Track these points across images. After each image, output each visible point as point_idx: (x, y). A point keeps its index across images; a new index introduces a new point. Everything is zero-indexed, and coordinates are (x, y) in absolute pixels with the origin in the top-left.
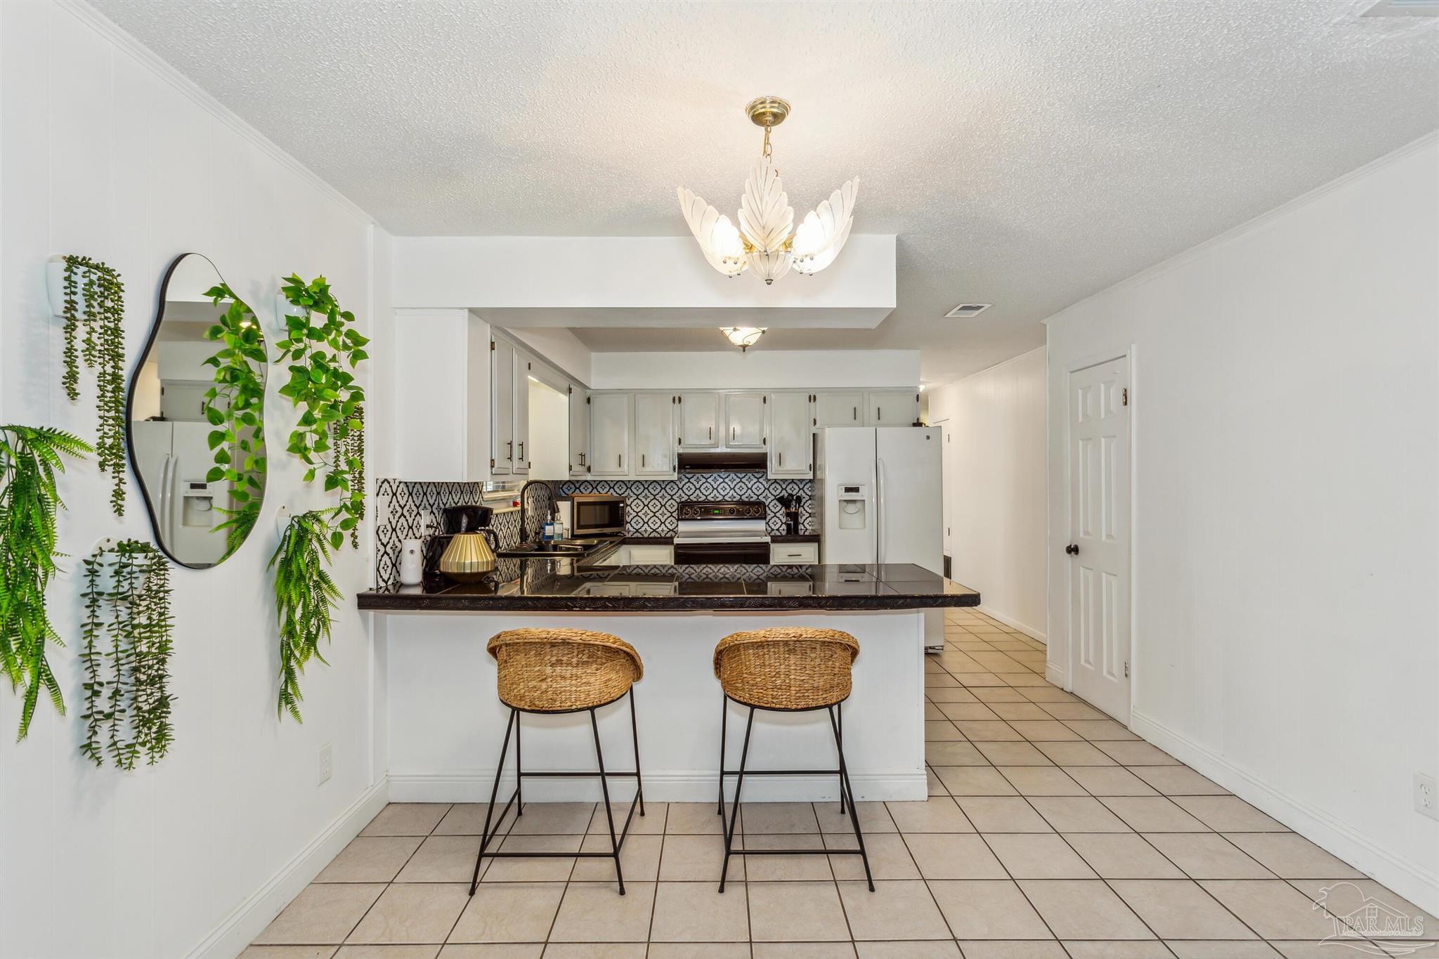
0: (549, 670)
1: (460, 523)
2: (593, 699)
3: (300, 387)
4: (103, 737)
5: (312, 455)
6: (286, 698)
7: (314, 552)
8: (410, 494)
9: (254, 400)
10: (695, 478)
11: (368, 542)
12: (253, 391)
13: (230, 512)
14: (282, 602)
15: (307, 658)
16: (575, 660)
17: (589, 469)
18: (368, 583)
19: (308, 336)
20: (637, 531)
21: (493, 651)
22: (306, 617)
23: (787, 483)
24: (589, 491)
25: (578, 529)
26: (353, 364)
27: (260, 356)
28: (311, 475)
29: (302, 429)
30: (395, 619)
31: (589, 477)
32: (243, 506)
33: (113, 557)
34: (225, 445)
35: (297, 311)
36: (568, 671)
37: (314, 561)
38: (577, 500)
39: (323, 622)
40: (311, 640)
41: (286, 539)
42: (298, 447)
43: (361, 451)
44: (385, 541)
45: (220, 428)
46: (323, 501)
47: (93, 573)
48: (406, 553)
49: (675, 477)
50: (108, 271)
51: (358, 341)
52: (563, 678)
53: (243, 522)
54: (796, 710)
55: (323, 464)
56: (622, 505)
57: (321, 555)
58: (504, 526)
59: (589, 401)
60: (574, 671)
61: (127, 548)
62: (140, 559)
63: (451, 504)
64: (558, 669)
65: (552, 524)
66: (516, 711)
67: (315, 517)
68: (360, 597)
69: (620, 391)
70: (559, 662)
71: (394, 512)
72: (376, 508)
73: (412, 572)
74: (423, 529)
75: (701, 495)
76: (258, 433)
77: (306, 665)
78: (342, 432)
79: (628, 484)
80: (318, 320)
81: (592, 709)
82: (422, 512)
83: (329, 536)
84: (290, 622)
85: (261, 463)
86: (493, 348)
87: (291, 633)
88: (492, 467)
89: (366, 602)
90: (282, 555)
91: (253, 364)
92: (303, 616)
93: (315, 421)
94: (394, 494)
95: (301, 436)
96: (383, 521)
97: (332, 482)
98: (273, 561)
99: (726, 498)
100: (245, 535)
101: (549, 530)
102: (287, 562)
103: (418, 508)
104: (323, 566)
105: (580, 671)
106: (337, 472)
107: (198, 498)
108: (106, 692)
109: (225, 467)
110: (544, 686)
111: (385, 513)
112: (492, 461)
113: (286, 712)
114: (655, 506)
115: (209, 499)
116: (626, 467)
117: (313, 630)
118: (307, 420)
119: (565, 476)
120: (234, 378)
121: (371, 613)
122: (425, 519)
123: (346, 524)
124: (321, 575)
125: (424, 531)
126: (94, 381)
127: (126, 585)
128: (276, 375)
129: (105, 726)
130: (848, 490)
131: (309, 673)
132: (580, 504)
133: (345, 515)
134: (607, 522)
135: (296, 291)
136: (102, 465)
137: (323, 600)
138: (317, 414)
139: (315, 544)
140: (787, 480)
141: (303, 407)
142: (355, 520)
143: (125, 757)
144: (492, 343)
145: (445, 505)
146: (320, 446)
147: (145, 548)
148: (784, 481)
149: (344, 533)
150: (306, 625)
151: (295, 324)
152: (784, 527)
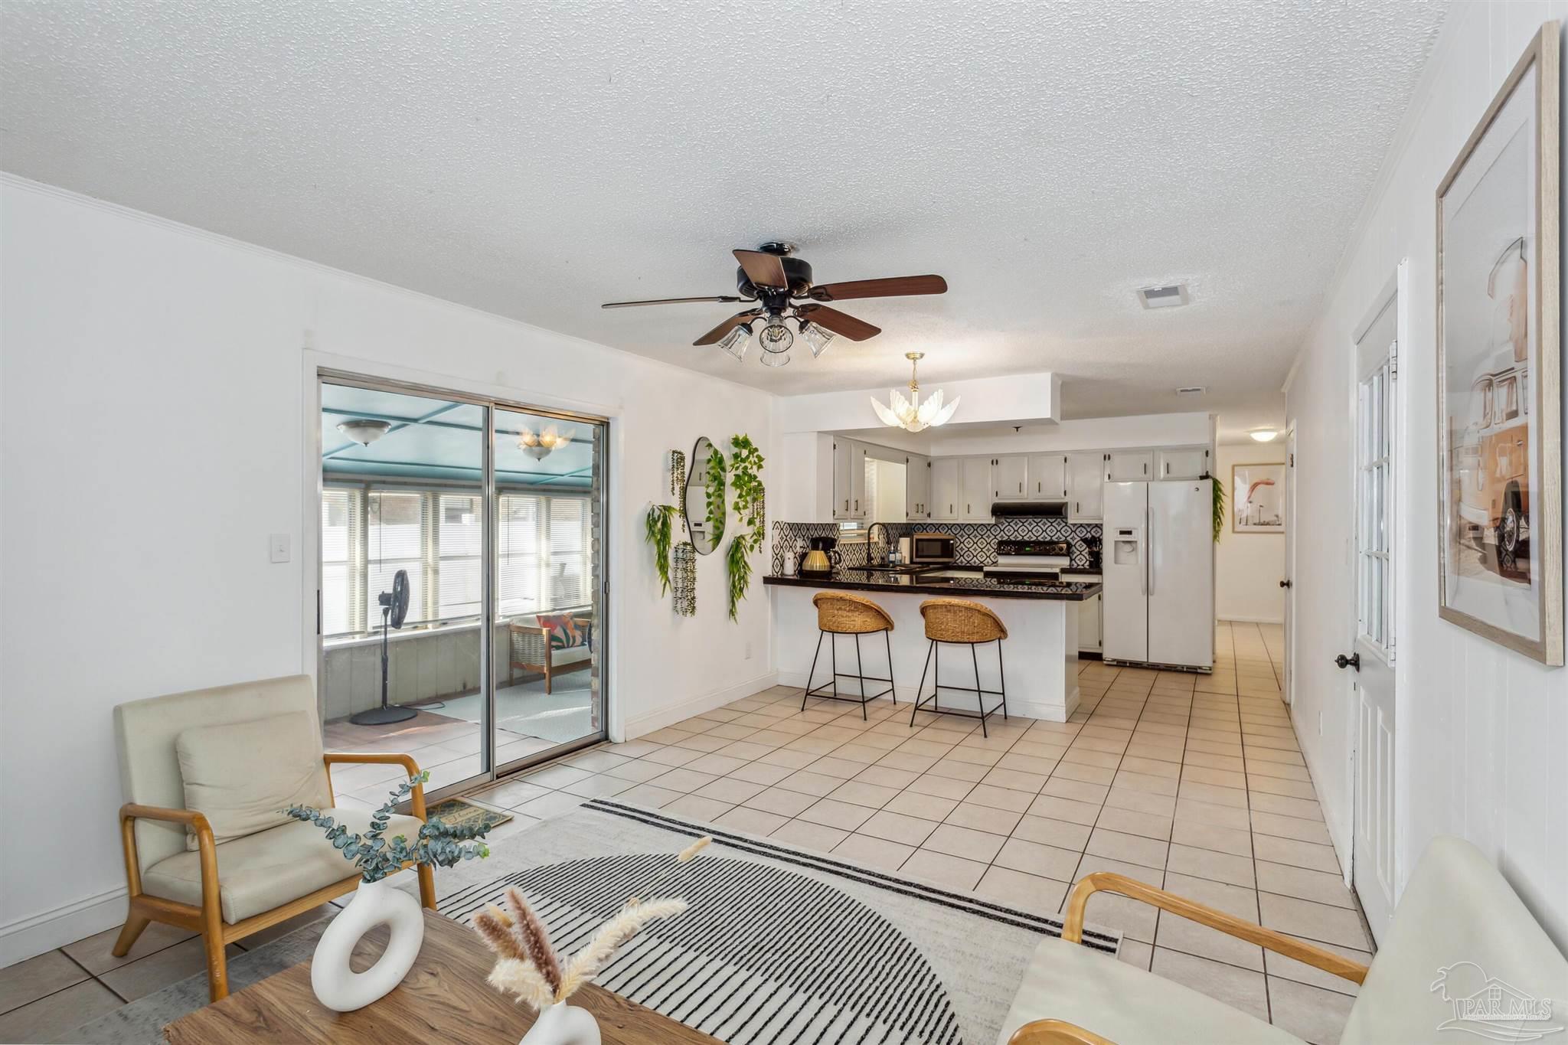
0: (836, 612)
1: (818, 546)
2: (857, 629)
3: (738, 482)
4: (679, 606)
5: (742, 511)
6: (732, 613)
7: (742, 553)
8: (791, 529)
9: (722, 487)
10: (1014, 522)
11: (768, 553)
12: (722, 484)
13: (714, 535)
14: (732, 573)
15: (740, 597)
16: (848, 609)
17: (929, 515)
18: (769, 573)
19: (741, 461)
20: (968, 562)
21: (816, 602)
22: (739, 579)
23: (1091, 527)
24: (933, 531)
25: (917, 557)
26: (758, 470)
27: (723, 470)
28: (741, 520)
29: (739, 500)
30: (783, 590)
31: (929, 521)
32: (717, 532)
33: (682, 546)
34: (712, 507)
35: (736, 450)
36: (845, 613)
37: (743, 556)
38: (915, 537)
39: (746, 582)
40: (741, 590)
41: (732, 546)
42: (737, 508)
43: (763, 508)
44: (777, 552)
45: (711, 500)
46: (748, 531)
47: (676, 551)
48: (787, 561)
49: (993, 521)
50: (680, 453)
51: (760, 459)
52: (843, 617)
53: (717, 538)
54: (952, 642)
55: (746, 514)
56: (952, 542)
57: (745, 554)
58: (857, 552)
59: (929, 465)
60: (848, 614)
61: (685, 544)
62: (688, 547)
63: (816, 535)
64: (840, 612)
65: (894, 553)
66: (823, 631)
67: (742, 537)
68: (764, 578)
69: (952, 457)
70: (840, 609)
71: (782, 538)
72: (771, 537)
73: (790, 569)
74: (798, 548)
75: (1018, 535)
76: (723, 502)
77: (739, 600)
78: (755, 500)
79: (962, 527)
80: (745, 453)
81: (857, 634)
82: (798, 539)
83: (749, 546)
84: (734, 582)
85: (724, 514)
86: (834, 448)
87: (734, 586)
88: (834, 515)
89: (768, 580)
90: (731, 553)
91: (722, 473)
92: (738, 579)
93: (743, 496)
94: (782, 529)
95: (737, 503)
96: (776, 542)
97: (751, 522)
98: (728, 554)
99: (1054, 538)
100: (718, 543)
101: (892, 557)
102: (733, 556)
103: (795, 537)
104: (746, 559)
105: (850, 614)
106: (753, 518)
107: (698, 532)
108: (680, 590)
109: (712, 516)
110: (834, 619)
111: (777, 539)
112: (834, 511)
113: (732, 618)
114: (982, 544)
115: (703, 532)
116: (956, 513)
117: (742, 586)
118: (740, 496)
119: (903, 520)
120: (715, 479)
121: (770, 586)
122: (800, 543)
123: (755, 541)
124: (745, 562)
125: (798, 549)
126: (679, 490)
127: (685, 556)
128: (729, 477)
129: (680, 601)
130: (1122, 533)
131: (740, 604)
132: (917, 540)
133: (755, 537)
134: (939, 553)
135: (736, 442)
136: (680, 516)
137: (746, 573)
138: (744, 494)
139: (743, 549)
140: (1091, 525)
141: (739, 491)
142: (760, 540)
143: (685, 612)
144: (834, 446)
145: (812, 536)
146: (745, 507)
147: (689, 544)
148: (1089, 525)
149: (755, 545)
150: (740, 583)
151: (736, 456)
152: (1088, 562)
